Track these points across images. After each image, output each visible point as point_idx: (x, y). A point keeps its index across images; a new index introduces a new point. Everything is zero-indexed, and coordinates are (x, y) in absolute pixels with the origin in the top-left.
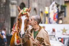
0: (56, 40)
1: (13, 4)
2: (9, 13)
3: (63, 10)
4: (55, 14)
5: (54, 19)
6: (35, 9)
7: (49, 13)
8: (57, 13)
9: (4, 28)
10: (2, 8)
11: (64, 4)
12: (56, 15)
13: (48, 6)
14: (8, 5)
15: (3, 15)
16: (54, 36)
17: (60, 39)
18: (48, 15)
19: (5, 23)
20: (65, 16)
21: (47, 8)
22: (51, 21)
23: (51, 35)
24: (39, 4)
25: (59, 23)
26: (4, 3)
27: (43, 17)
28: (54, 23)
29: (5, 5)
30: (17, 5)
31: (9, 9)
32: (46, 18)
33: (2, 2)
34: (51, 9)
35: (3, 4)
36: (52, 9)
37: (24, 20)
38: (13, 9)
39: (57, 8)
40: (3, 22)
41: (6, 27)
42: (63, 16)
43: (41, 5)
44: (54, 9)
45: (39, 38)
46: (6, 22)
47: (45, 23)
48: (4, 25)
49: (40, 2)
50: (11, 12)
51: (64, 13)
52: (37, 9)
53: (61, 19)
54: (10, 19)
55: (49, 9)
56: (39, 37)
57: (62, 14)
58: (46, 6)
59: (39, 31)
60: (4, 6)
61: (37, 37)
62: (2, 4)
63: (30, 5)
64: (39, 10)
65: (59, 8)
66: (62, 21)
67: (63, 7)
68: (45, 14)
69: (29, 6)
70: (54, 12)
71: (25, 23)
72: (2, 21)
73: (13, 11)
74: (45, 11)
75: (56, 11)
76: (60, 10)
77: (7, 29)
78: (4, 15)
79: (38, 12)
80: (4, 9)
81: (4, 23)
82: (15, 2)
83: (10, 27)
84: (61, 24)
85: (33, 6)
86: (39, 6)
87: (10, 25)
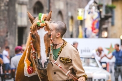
0: (97, 66)
1: (22, 4)
2: (15, 20)
3: (109, 14)
4: (94, 21)
5: (93, 29)
6: (60, 13)
7: (84, 20)
9: (6, 45)
10: (3, 11)
11: (110, 4)
12: (96, 23)
13: (84, 7)
14: (14, 6)
15: (4, 23)
16: (94, 59)
17: (104, 65)
18: (82, 22)
19: (9, 37)
20: (113, 24)
21: (80, 10)
22: (87, 33)
23: (89, 58)
24: (67, 4)
25: (103, 36)
27: (74, 26)
28: (93, 37)
29: (7, 5)
30: (28, 6)
31: (15, 12)
32: (80, 27)
33: (3, 1)
35: (5, 4)
36: (89, 13)
38: (21, 13)
39: (97, 10)
41: (9, 44)
42: (110, 24)
43: (71, 5)
44: (92, 13)
45: (64, 59)
46: (10, 34)
47: (77, 36)
48: (7, 40)
49: (69, 1)
50: (19, 18)
51: (110, 20)
52: (64, 13)
53: (106, 29)
54: (17, 30)
56: (63, 57)
57: (107, 21)
59: (63, 47)
60: (7, 8)
62: (3, 4)
63: (51, 5)
64: (67, 13)
66: (108, 33)
67: (110, 9)
68: (77, 21)
69: (50, 7)
70: (92, 18)
72: (2, 34)
73: (21, 17)
74: (78, 15)
75: (96, 15)
76: (103, 14)
77: (11, 47)
78: (6, 23)
79: (65, 18)
80: (6, 13)
81: (7, 36)
84: (106, 38)
85: (57, 7)
86: (67, 8)
87: (17, 40)
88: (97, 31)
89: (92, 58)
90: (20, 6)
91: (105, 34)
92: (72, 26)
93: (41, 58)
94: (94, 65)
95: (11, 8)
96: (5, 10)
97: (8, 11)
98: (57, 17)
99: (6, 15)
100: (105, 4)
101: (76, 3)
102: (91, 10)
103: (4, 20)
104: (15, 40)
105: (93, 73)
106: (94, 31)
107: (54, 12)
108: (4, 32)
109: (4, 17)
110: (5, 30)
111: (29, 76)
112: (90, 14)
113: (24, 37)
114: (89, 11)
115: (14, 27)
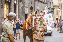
1: (26, 7)
2: (24, 12)
21: (44, 9)
24: (40, 7)
30: (28, 8)
31: (24, 10)
36: (46, 10)
40: (21, 16)
42: (53, 13)
46: (23, 16)
48: (22, 18)
54: (25, 15)
76: (51, 10)
79: (39, 11)
82: (28, 6)
85: (37, 8)
97: (22, 9)
100: (51, 7)
103: (21, 12)
104: (24, 18)
111: (27, 29)
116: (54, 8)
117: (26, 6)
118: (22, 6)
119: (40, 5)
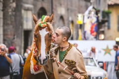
0: (95, 65)
1: (27, 10)
2: (22, 24)
3: (106, 19)
4: (93, 24)
5: (92, 32)
6: (62, 18)
7: (84, 24)
8: (96, 24)
10: (11, 16)
11: (106, 9)
12: (94, 27)
13: (83, 13)
15: (11, 26)
16: (92, 58)
17: (101, 64)
19: (16, 39)
20: (109, 28)
22: (86, 36)
24: (68, 10)
25: (100, 38)
26: (13, 7)
27: (74, 30)
28: (92, 39)
29: (14, 11)
30: (33, 12)
31: (21, 17)
32: (80, 31)
33: (10, 7)
34: (86, 17)
35: (12, 9)
36: (88, 18)
37: (45, 35)
38: (27, 18)
39: (95, 15)
40: (12, 37)
41: (16, 46)
42: (106, 28)
43: (72, 11)
44: (91, 17)
45: (68, 61)
46: (17, 37)
47: (77, 39)
48: (14, 42)
49: (69, 7)
50: (25, 22)
51: (106, 24)
52: (65, 18)
53: (103, 32)
54: (23, 33)
55: (84, 16)
57: (103, 25)
58: (80, 13)
59: (68, 50)
60: (14, 13)
61: (65, 60)
62: (10, 10)
63: (54, 10)
64: (68, 18)
65: (100, 15)
66: (105, 36)
67: (106, 14)
68: (77, 25)
70: (91, 22)
71: (45, 40)
72: (10, 36)
73: (27, 21)
74: (78, 20)
75: (94, 20)
76: (101, 18)
77: (18, 48)
78: (13, 27)
79: (66, 22)
80: (13, 18)
81: (14, 38)
82: (31, 6)
83: (23, 45)
84: (103, 40)
85: (59, 12)
86: (68, 13)
87: (23, 43)
88: (95, 33)
89: (90, 58)
90: (25, 12)
91: (102, 36)
92: (73, 29)
93: (40, 55)
94: (92, 64)
95: (18, 14)
96: (13, 15)
97: (15, 16)
98: (59, 22)
99: (13, 20)
101: (76, 9)
102: (90, 15)
103: (11, 24)
104: (21, 42)
105: (91, 71)
106: (93, 34)
107: (57, 17)
108: (11, 35)
109: (12, 22)
110: (13, 33)
112: (90, 18)
113: (30, 40)
114: (88, 16)
115: (20, 30)
116: (111, 10)
117: (27, 6)
118: (14, 5)
119: (69, 3)
